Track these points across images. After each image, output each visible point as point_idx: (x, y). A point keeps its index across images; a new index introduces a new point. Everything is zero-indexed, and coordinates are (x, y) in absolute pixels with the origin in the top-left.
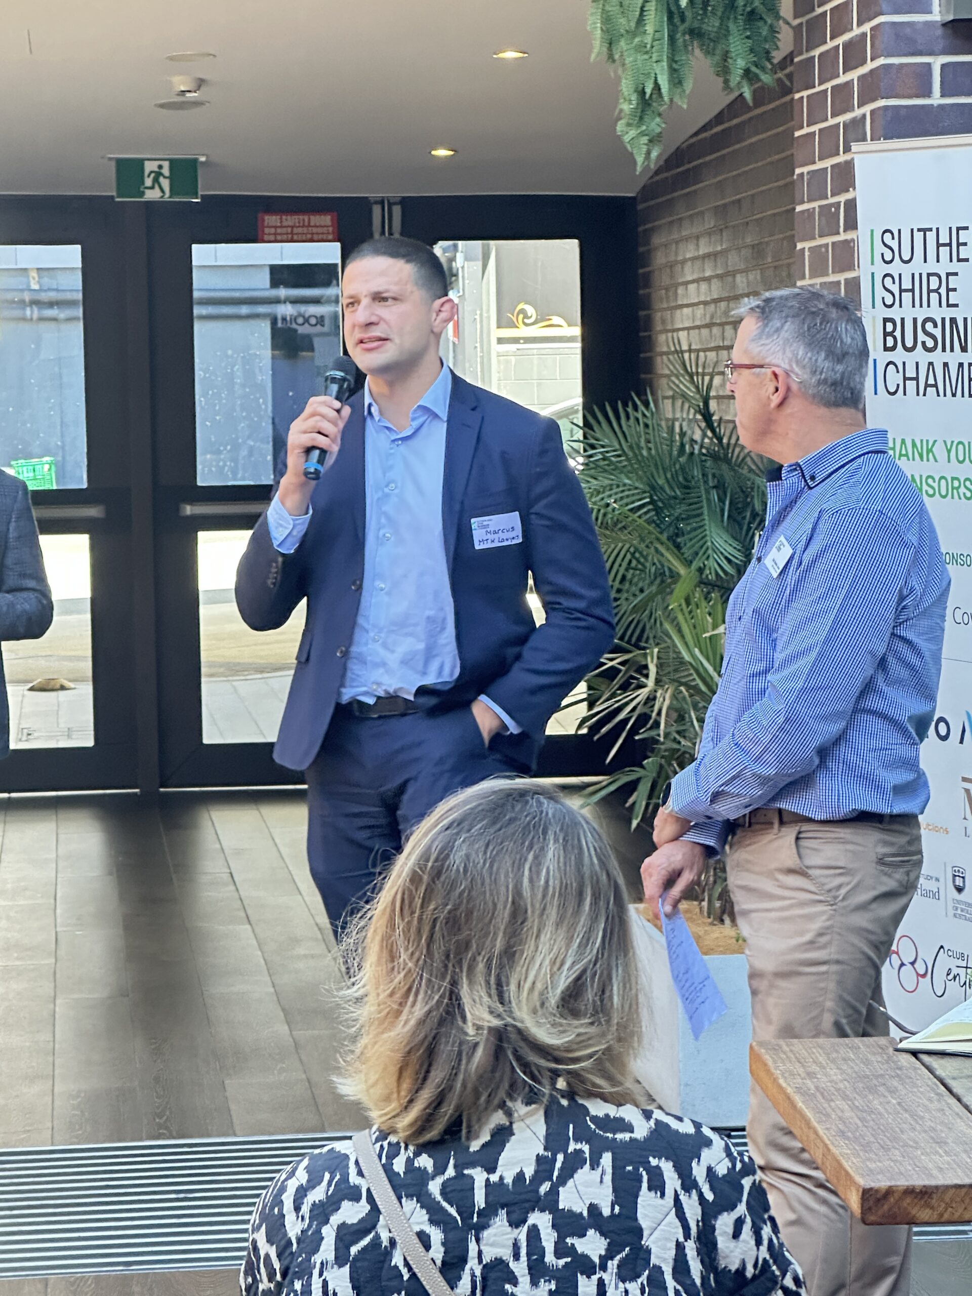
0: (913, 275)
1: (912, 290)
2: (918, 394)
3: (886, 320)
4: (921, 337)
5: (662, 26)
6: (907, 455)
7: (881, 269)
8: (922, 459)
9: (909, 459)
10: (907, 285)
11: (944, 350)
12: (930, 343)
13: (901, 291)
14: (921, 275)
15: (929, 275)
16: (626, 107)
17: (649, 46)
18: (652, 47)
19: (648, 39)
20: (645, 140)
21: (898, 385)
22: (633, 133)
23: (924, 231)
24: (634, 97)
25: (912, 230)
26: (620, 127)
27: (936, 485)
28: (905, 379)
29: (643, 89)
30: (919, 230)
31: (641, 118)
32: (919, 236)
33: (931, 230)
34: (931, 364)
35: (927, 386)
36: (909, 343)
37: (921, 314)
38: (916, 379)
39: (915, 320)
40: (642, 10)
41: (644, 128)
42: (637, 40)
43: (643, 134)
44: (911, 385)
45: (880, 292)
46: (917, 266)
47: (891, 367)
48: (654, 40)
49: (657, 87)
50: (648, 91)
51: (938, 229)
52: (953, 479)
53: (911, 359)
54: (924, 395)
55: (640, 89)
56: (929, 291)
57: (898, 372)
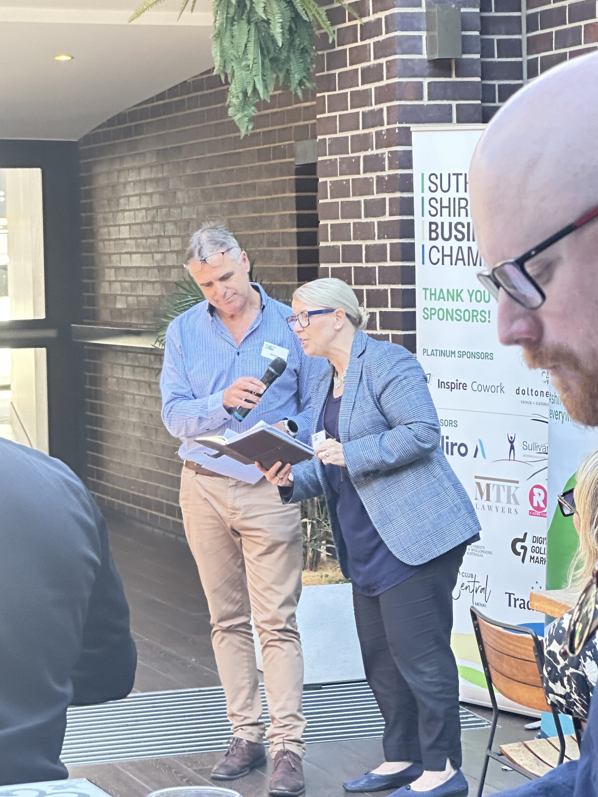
0: (449, 199)
1: (449, 207)
2: (451, 264)
3: (431, 224)
4: (454, 232)
5: (258, 56)
6: (444, 298)
7: (428, 195)
8: (453, 300)
9: (445, 300)
10: (445, 204)
11: (469, 240)
12: (460, 236)
13: (442, 207)
14: (454, 199)
15: (460, 199)
16: (235, 101)
17: (250, 67)
18: (253, 67)
19: (251, 63)
20: (246, 119)
21: (439, 259)
22: (239, 115)
23: (457, 175)
24: (241, 95)
25: (449, 175)
26: (231, 111)
27: (462, 315)
28: (443, 256)
29: (246, 90)
30: (454, 174)
31: (243, 107)
32: (453, 178)
33: (461, 174)
34: (460, 248)
35: (457, 259)
36: (446, 235)
37: (455, 220)
38: (451, 256)
39: (450, 224)
40: (246, 45)
41: (246, 112)
42: (244, 63)
43: (245, 116)
44: (447, 260)
45: (427, 207)
46: (452, 194)
47: (434, 250)
48: (254, 63)
49: (255, 90)
50: (250, 91)
51: (466, 174)
52: (473, 311)
53: (447, 245)
54: (456, 264)
55: (244, 90)
56: (460, 208)
57: (439, 251)
